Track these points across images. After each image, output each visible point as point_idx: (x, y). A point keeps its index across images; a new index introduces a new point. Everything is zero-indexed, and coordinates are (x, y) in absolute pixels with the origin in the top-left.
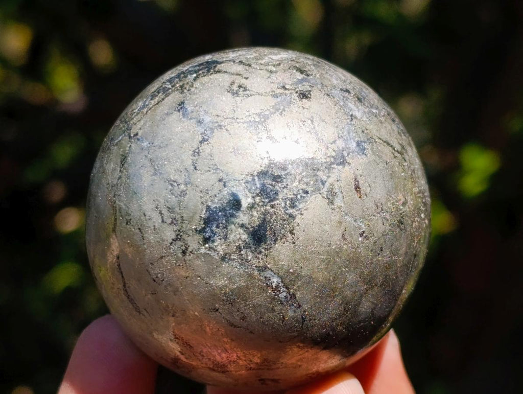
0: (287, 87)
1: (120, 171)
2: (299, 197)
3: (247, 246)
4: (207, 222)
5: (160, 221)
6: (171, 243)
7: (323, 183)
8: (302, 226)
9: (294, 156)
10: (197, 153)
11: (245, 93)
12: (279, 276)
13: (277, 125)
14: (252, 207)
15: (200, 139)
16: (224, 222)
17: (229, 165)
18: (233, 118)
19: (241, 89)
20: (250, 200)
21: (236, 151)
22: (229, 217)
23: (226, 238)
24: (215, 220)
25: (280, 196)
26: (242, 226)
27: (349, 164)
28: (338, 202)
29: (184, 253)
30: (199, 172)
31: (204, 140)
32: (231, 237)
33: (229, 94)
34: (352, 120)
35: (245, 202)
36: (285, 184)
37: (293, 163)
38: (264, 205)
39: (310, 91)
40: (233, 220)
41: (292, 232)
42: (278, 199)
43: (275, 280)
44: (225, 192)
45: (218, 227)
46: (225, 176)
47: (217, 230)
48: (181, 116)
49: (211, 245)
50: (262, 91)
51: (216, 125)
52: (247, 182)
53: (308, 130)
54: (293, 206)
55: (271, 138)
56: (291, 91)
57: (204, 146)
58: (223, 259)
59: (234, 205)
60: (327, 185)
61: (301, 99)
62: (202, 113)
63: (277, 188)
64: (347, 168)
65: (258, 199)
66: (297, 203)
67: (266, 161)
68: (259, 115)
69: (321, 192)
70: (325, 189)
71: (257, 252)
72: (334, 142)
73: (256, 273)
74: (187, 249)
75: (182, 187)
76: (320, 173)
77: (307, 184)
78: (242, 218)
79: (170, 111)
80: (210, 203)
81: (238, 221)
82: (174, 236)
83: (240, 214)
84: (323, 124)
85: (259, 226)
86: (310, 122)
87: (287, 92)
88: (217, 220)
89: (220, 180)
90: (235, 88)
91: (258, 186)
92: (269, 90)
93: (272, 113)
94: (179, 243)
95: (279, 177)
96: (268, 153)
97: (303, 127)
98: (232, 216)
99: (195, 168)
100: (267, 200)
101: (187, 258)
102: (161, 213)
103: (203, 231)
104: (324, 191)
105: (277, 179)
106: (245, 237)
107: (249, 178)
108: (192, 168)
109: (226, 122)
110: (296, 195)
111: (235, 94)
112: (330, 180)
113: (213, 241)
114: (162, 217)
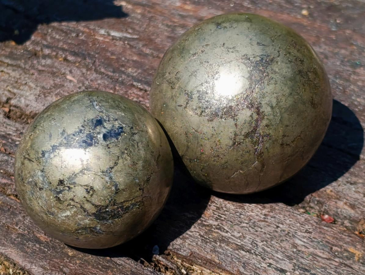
0: (67, 189)
1: (151, 176)
2: (77, 134)
3: (105, 121)
4: (119, 134)
5: (139, 144)
6: (137, 133)
7: (65, 138)
8: (80, 122)
9: (75, 150)
10: (116, 164)
11: (88, 188)
12: (95, 109)
13: (78, 167)
14: (99, 133)
15: (113, 169)
16: (112, 132)
17: (104, 153)
18: (96, 175)
19: (89, 190)
20: (99, 136)
21: (99, 158)
22: (110, 132)
23: (113, 126)
24: (116, 134)
25: (85, 135)
26: (105, 128)
27: (51, 146)
28: (61, 131)
29: (132, 128)
30: (117, 155)
31: (112, 168)
32: (111, 125)
33: (95, 189)
34: (43, 169)
35: (101, 136)
36: (82, 139)
37: (76, 147)
38: (93, 133)
39: (58, 185)
40: (108, 131)
41: (85, 121)
42: (87, 134)
43: (97, 107)
44: (108, 142)
45: (115, 131)
46: (107, 149)
47: (116, 130)
48: (118, 185)
49: (120, 126)
50: (80, 187)
51: (104, 174)
52: (98, 143)
53: (65, 163)
54: (81, 130)
55: (82, 161)
56: (67, 185)
57: (112, 165)
58: (116, 120)
59: (106, 136)
60: (63, 137)
61: (63, 180)
62: (109, 183)
63: (86, 138)
64: (52, 144)
65: (95, 135)
66: (79, 131)
67: (87, 150)
68: (84, 174)
69: (67, 135)
70: (65, 136)
71: (102, 118)
72: (55, 156)
73: (104, 111)
74: (131, 129)
75: (126, 152)
76: (65, 142)
77: (72, 138)
78: (104, 131)
79: (122, 191)
80: (116, 141)
81: (106, 130)
82: (135, 135)
83: (104, 132)
84: (57, 165)
85: (98, 126)
86: (63, 167)
87: (69, 185)
88: (115, 133)
89: (109, 148)
90: (91, 192)
91: (93, 141)
92: (76, 187)
93: (78, 173)
94: (133, 132)
95: (83, 142)
96: (85, 154)
97: (66, 164)
98: (108, 133)
99: (118, 157)
100: (92, 134)
101: (131, 126)
102: (138, 147)
103: (122, 132)
104: (66, 135)
105: (85, 142)
106: (105, 124)
107: (96, 144)
108: (120, 158)
109: (100, 174)
110: (79, 134)
111: (92, 188)
112: (62, 139)
113: (119, 127)
114: (138, 144)
